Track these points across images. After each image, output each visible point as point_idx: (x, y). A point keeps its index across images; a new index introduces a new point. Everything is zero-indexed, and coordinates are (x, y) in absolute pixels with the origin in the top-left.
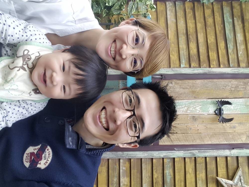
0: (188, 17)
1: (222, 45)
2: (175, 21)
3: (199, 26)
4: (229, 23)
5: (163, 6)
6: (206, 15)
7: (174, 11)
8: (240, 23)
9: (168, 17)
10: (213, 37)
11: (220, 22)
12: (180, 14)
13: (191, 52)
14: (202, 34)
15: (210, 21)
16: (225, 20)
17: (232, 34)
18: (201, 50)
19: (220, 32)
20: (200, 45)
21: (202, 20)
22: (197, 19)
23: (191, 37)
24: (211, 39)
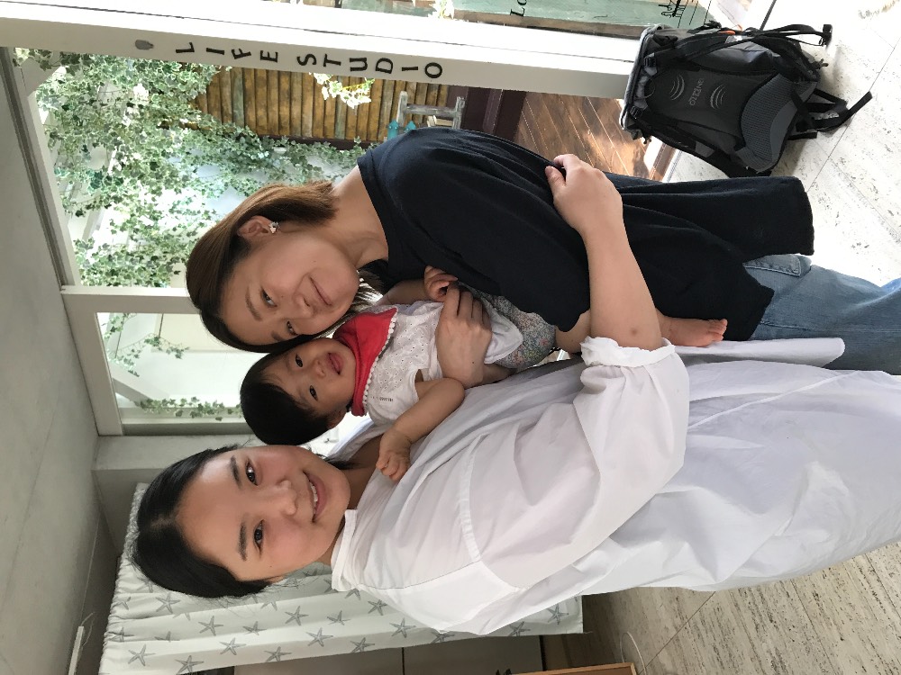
0: (288, 118)
1: (249, 84)
2: (304, 116)
3: (275, 108)
4: (238, 109)
5: (315, 133)
6: (265, 119)
7: (304, 127)
8: (225, 108)
9: (311, 120)
10: (259, 93)
11: (249, 109)
12: (297, 123)
13: (288, 79)
14: (272, 98)
15: (261, 112)
16: (242, 112)
17: (235, 95)
18: (276, 80)
19: (250, 99)
20: (276, 86)
21: (270, 114)
22: (277, 116)
23: (287, 96)
24: (262, 91)
